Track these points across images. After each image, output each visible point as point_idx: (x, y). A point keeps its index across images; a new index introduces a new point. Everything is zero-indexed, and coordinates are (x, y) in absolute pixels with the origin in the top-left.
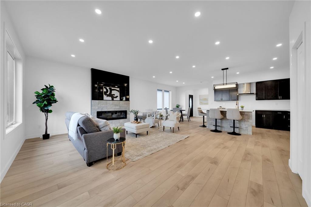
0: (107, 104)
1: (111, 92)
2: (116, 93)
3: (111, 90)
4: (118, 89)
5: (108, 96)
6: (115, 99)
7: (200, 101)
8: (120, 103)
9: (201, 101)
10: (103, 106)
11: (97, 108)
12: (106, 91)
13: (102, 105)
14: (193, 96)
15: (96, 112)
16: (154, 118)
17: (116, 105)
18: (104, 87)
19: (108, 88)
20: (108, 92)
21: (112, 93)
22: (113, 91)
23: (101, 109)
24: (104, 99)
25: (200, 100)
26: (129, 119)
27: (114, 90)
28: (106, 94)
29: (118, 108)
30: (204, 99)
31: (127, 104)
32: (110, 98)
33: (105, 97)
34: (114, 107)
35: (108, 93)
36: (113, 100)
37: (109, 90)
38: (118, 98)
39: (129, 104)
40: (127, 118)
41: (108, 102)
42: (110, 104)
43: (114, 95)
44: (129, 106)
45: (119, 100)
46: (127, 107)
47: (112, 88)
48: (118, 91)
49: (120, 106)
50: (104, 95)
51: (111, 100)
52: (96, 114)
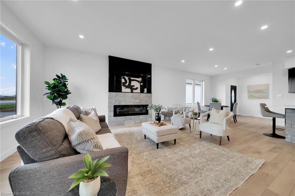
0: (125, 97)
1: (130, 83)
2: (136, 84)
3: (130, 81)
4: (140, 79)
5: (127, 87)
6: (134, 91)
7: (248, 94)
8: (140, 95)
9: (250, 94)
10: (121, 99)
11: (114, 101)
12: (124, 82)
13: (119, 98)
14: (236, 87)
15: (113, 106)
16: (183, 117)
17: (135, 99)
18: (122, 77)
19: (127, 78)
20: (127, 83)
21: (131, 85)
22: (132, 82)
23: (118, 103)
24: (122, 91)
25: (248, 92)
26: (151, 115)
27: (134, 80)
28: (124, 86)
29: (138, 102)
30: (256, 91)
31: (148, 97)
32: (129, 90)
33: (124, 89)
34: (134, 101)
35: (127, 85)
36: (132, 92)
37: (128, 81)
38: (139, 90)
39: (151, 97)
40: (149, 113)
41: (126, 95)
42: (128, 97)
43: (134, 86)
44: (151, 99)
45: (140, 92)
46: (149, 101)
47: (132, 78)
48: (138, 81)
49: (140, 100)
50: (123, 87)
51: (130, 92)
52: (113, 109)
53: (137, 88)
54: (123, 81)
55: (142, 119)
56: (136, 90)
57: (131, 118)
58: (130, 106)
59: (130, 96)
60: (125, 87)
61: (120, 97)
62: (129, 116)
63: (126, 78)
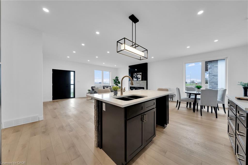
1: (137, 76)
2: (140, 76)
3: (137, 75)
4: (141, 73)
5: (135, 78)
6: (138, 80)
8: (140, 82)
11: (130, 85)
17: (138, 84)
21: (137, 77)
22: (138, 75)
24: (133, 80)
27: (138, 74)
31: (144, 83)
32: (136, 80)
34: (137, 85)
35: (135, 77)
37: (136, 75)
38: (140, 79)
43: (138, 77)
47: (138, 73)
48: (140, 74)
49: (140, 84)
53: (140, 78)
54: (134, 75)
59: (135, 82)
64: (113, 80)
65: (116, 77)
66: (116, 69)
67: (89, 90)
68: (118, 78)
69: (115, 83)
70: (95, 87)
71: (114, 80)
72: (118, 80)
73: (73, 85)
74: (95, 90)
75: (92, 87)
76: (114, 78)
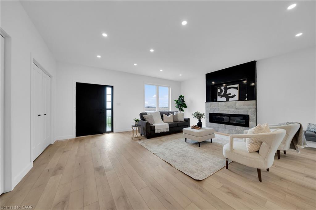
0: (219, 106)
1: (226, 91)
2: (234, 92)
3: (226, 89)
4: (237, 86)
5: (222, 96)
6: (230, 99)
10: (215, 108)
11: (209, 109)
15: (209, 114)
17: (229, 107)
18: (218, 88)
20: (222, 92)
21: (227, 93)
22: (228, 90)
23: (212, 111)
24: (218, 101)
27: (230, 88)
29: (233, 111)
31: (248, 105)
32: (224, 99)
34: (228, 109)
35: (222, 94)
36: (227, 100)
37: (224, 90)
38: (236, 98)
40: (249, 126)
41: (220, 104)
43: (230, 94)
45: (237, 100)
46: (250, 110)
47: (228, 87)
48: (236, 88)
49: (236, 109)
50: (218, 96)
51: (226, 101)
52: (208, 116)
53: (234, 96)
54: (219, 91)
55: (240, 131)
56: (233, 97)
57: (225, 127)
58: (223, 115)
59: (223, 105)
60: (220, 97)
61: (214, 106)
62: (223, 125)
63: (222, 88)
64: (175, 101)
65: (180, 97)
66: (179, 83)
67: (136, 121)
68: (184, 99)
69: (178, 106)
70: (147, 115)
71: (177, 102)
72: (183, 101)
73: (110, 111)
74: (148, 120)
75: (142, 115)
76: (177, 99)
